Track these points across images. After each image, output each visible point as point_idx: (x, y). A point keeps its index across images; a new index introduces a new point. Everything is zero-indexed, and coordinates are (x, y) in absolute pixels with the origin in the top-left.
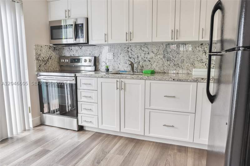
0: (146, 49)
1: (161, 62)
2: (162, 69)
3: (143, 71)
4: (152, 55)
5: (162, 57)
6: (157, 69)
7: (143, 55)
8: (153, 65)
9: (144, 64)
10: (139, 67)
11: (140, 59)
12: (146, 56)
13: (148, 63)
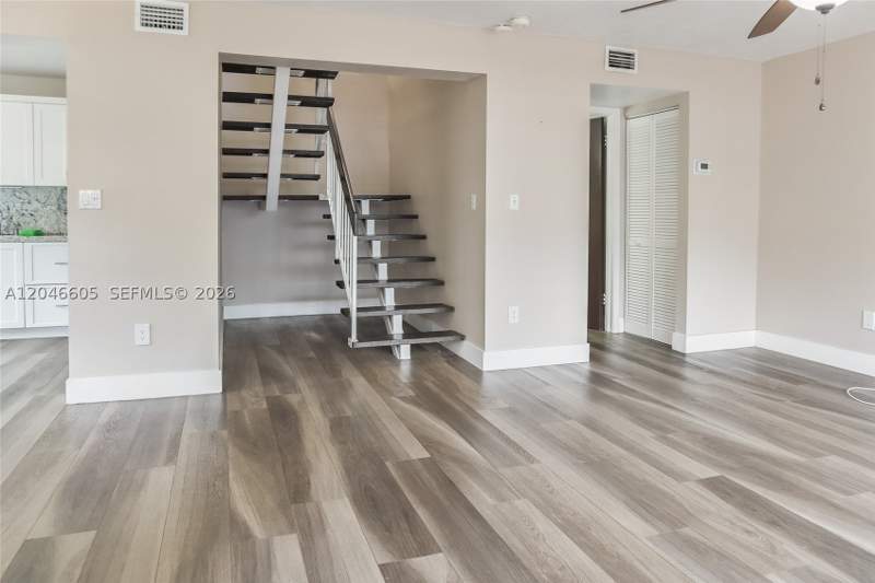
0: (24, 196)
1: (54, 217)
2: (56, 227)
3: (20, 232)
4: (35, 205)
5: (54, 208)
6: (46, 229)
7: (18, 205)
8: (40, 222)
9: (21, 220)
10: (12, 226)
11: (13, 211)
12: (25, 207)
13: (28, 219)
